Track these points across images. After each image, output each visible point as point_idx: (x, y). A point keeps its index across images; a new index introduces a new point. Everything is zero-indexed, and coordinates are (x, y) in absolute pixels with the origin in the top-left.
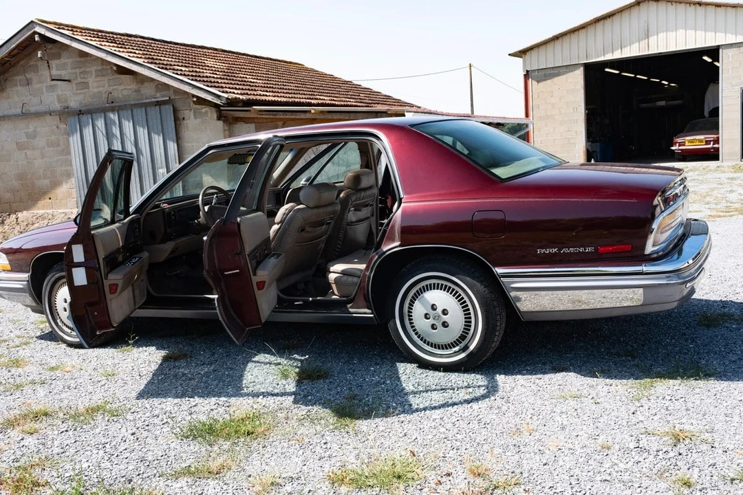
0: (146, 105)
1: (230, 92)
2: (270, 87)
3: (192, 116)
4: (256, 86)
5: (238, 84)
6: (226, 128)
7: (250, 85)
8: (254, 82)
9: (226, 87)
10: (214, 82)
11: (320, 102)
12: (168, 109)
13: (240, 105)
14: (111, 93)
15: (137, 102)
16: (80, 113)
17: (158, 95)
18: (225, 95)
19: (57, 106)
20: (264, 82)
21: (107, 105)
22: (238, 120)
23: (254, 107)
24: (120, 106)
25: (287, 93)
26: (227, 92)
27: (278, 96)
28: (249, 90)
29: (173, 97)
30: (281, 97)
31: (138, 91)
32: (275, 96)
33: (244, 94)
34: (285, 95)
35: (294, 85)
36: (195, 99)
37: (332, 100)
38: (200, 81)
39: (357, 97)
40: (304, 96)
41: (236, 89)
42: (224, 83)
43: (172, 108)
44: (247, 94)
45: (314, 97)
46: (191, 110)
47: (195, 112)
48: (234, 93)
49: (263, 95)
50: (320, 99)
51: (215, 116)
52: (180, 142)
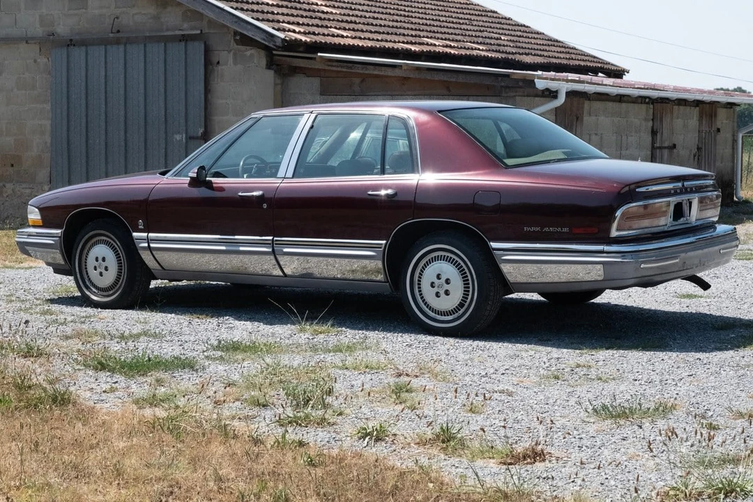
0: (167, 40)
1: (289, 31)
2: (351, 22)
3: (231, 61)
4: (329, 20)
5: (302, 16)
6: (279, 81)
7: (320, 19)
8: (327, 13)
9: (283, 22)
10: (268, 12)
11: (425, 48)
12: (197, 49)
13: (301, 49)
14: (117, 18)
15: (154, 34)
16: (71, 43)
17: (185, 26)
18: (281, 35)
19: (39, 31)
20: (343, 11)
21: (111, 35)
22: (295, 70)
23: (319, 54)
24: (128, 38)
25: (376, 32)
26: (284, 30)
27: (360, 38)
28: (317, 26)
29: (206, 31)
30: (365, 39)
31: (156, 18)
32: (355, 38)
33: (309, 33)
34: (371, 36)
35: (391, 18)
36: (238, 38)
37: (447, 46)
38: (247, 10)
39: (493, 41)
40: (401, 38)
41: (298, 24)
42: (283, 14)
43: (203, 45)
44: (314, 34)
45: (418, 40)
46: (229, 52)
47: (235, 54)
48: (294, 31)
49: (338, 36)
50: (427, 44)
51: (264, 62)
52: (210, 96)
